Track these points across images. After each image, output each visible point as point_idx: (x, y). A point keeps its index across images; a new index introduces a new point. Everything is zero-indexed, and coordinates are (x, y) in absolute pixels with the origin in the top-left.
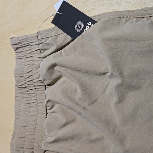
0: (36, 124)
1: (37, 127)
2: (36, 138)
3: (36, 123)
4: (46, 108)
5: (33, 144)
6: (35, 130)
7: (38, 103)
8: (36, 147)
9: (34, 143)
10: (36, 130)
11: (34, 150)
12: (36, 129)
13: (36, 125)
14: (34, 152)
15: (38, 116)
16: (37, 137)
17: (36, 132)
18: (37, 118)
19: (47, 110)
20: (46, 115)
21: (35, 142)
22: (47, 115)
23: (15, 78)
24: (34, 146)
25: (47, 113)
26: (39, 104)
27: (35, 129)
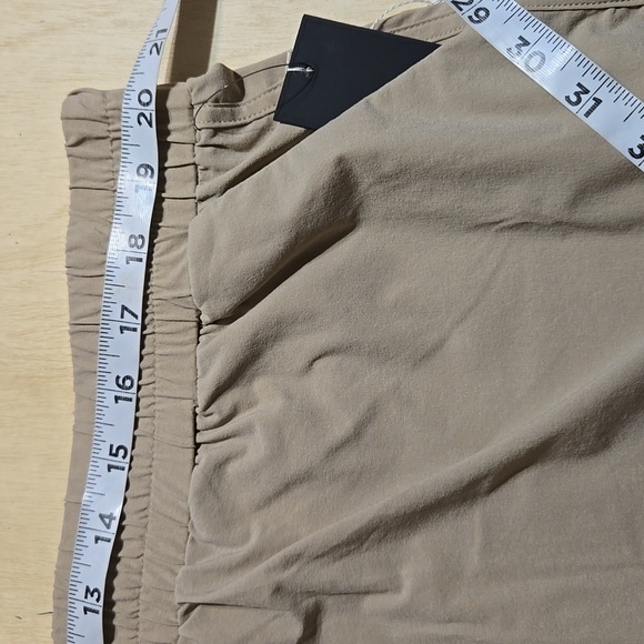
0: (149, 495)
1: (155, 504)
2: (147, 552)
3: (149, 487)
4: (195, 424)
5: (136, 577)
6: (144, 520)
7: (158, 399)
8: (147, 592)
9: (141, 573)
10: (149, 518)
11: (141, 608)
12: (146, 516)
13: (146, 498)
14: (139, 614)
15: (155, 456)
16: (152, 549)
17: (149, 527)
18: (151, 466)
19: (196, 431)
20: (191, 451)
21: (144, 570)
22: (196, 454)
23: (70, 280)
24: (140, 587)
25: (197, 446)
26: (159, 403)
27: (142, 514)
